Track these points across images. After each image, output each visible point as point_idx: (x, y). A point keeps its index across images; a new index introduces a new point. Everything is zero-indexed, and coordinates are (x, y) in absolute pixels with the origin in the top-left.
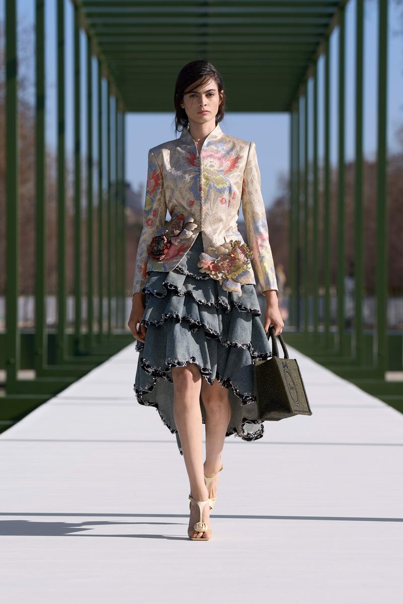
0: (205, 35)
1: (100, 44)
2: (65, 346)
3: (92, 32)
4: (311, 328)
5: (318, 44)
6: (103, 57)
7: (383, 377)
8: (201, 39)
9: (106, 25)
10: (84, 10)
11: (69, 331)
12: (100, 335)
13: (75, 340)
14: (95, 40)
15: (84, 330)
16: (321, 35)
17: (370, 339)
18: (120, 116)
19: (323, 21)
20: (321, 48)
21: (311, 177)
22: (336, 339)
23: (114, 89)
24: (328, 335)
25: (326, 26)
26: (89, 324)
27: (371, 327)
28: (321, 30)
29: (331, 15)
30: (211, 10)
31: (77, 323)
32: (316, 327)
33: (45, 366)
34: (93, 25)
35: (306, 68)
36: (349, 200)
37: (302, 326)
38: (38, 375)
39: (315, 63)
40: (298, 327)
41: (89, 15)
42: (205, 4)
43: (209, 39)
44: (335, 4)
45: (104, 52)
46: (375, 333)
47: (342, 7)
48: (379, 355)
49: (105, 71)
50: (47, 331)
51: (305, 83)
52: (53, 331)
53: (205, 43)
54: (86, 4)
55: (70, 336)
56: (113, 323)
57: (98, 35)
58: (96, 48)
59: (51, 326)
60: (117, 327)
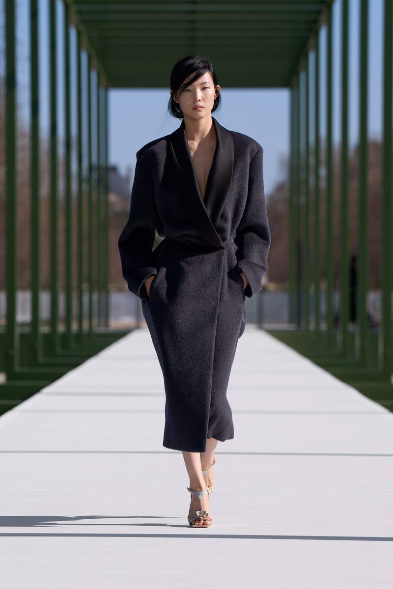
1: (79, 12)
2: (40, 345)
4: (312, 326)
5: (319, 12)
6: (82, 28)
11: (44, 329)
12: (79, 334)
13: (49, 338)
14: (73, 9)
16: (322, 2)
17: (375, 337)
18: (102, 93)
20: (323, 17)
21: (312, 161)
22: (339, 338)
23: (95, 63)
24: (330, 334)
26: (68, 322)
31: (53, 321)
32: (318, 324)
33: (17, 368)
35: (307, 39)
36: (354, 185)
37: (303, 325)
38: (9, 378)
39: (317, 34)
40: (299, 323)
43: (199, 7)
45: (83, 21)
46: (380, 331)
48: (385, 355)
49: (85, 43)
50: (18, 331)
51: (306, 57)
52: (27, 330)
55: (45, 335)
56: (95, 322)
57: (77, 2)
58: (74, 17)
59: (23, 325)
60: (99, 326)
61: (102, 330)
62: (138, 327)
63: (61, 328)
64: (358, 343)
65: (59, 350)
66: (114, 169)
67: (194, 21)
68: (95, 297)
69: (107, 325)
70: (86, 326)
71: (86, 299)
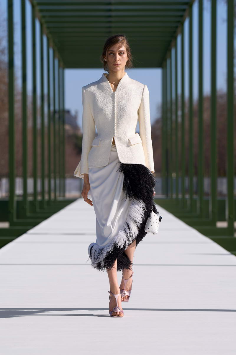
0: (110, 22)
1: (48, 28)
2: (28, 207)
3: (43, 21)
4: (174, 196)
5: (177, 27)
6: (50, 36)
7: (214, 224)
8: (108, 25)
9: (51, 17)
10: (38, 8)
11: (30, 198)
12: (49, 201)
13: (33, 203)
14: (45, 26)
15: (39, 198)
16: (179, 22)
17: (207, 202)
18: (61, 71)
19: (180, 13)
20: (179, 30)
22: (189, 202)
23: (57, 54)
24: (184, 200)
25: (182, 16)
26: (43, 195)
27: (207, 194)
28: (178, 19)
29: (184, 10)
30: (113, 7)
31: (35, 194)
32: (177, 195)
33: (15, 220)
34: (44, 17)
35: (171, 41)
36: (196, 120)
37: (170, 195)
38: (11, 225)
39: (176, 38)
40: (167, 195)
41: (41, 11)
42: (110, 4)
43: (113, 25)
44: (186, 4)
45: (50, 33)
46: (210, 199)
47: (190, 5)
48: (213, 212)
49: (51, 44)
50: (16, 199)
51: (170, 51)
52: (21, 199)
53: (110, 27)
54: (39, 4)
55: (30, 202)
56: (58, 194)
57: (47, 22)
58: (45, 30)
59: (19, 196)
60: (60, 196)
61: (60, 199)
64: (198, 205)
65: (38, 210)
68: (58, 181)
69: (64, 196)
70: (53, 196)
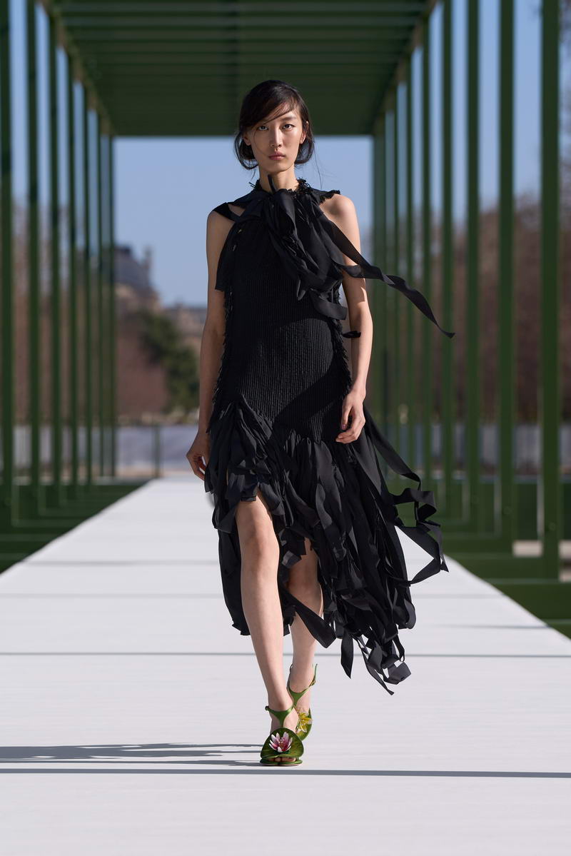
0: (234, 14)
1: (70, 29)
2: (14, 501)
3: (57, 10)
5: (411, 28)
6: (75, 51)
7: (509, 549)
12: (73, 486)
13: (28, 492)
14: (61, 24)
16: (416, 14)
17: (490, 488)
18: (104, 143)
20: (416, 36)
22: (441, 490)
23: (94, 100)
24: (429, 484)
28: (414, 7)
35: (395, 65)
36: (460, 272)
39: (408, 58)
43: (241, 22)
45: (77, 42)
46: (497, 481)
48: (503, 514)
49: (79, 71)
51: (394, 91)
55: (22, 488)
56: (95, 468)
57: (66, 15)
58: (62, 36)
60: (102, 474)
61: (105, 480)
62: (157, 476)
63: (46, 479)
64: (466, 497)
65: (42, 510)
66: (127, 251)
67: (234, 41)
68: (96, 434)
69: (113, 473)
70: (82, 475)
71: (82, 436)
